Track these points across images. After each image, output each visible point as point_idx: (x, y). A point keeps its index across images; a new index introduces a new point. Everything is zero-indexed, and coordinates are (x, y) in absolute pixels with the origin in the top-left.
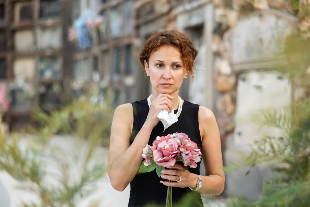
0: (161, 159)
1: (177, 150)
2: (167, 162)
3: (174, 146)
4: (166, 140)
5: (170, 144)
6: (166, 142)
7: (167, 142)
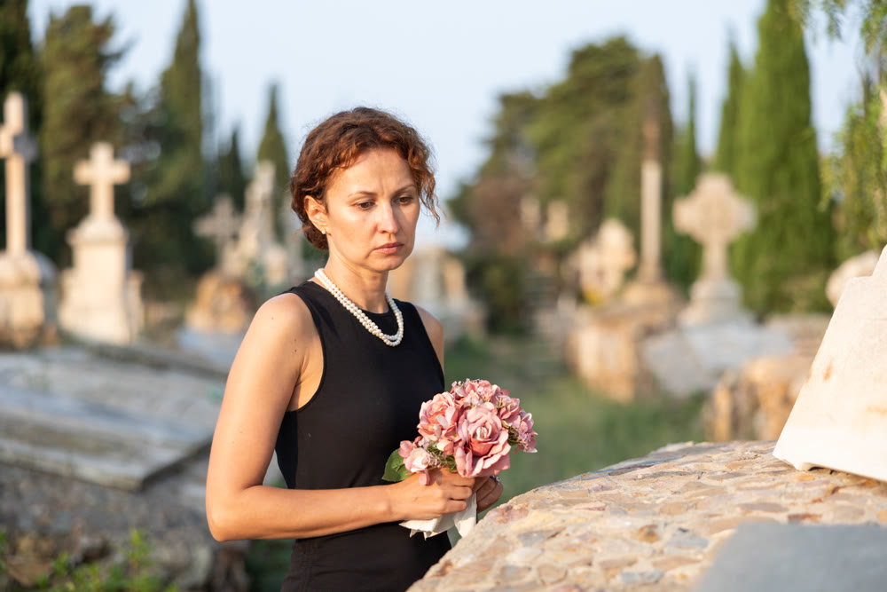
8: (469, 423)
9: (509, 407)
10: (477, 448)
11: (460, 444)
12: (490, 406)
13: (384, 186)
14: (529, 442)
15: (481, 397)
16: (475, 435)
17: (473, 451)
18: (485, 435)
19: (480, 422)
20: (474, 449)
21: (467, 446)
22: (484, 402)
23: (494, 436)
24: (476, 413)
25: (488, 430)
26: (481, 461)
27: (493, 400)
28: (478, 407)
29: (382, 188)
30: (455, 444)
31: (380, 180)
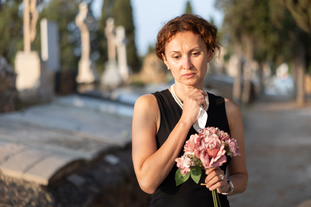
8: (205, 143)
9: (224, 135)
10: (211, 153)
11: (203, 152)
12: (215, 135)
13: (183, 49)
14: (235, 151)
15: (210, 132)
16: (208, 147)
17: (208, 155)
18: (213, 147)
19: (210, 142)
20: (209, 154)
21: (206, 153)
22: (212, 134)
23: (218, 147)
24: (208, 138)
25: (214, 145)
26: (213, 159)
27: (216, 133)
28: (209, 136)
29: (182, 49)
30: (199, 152)
31: (182, 46)
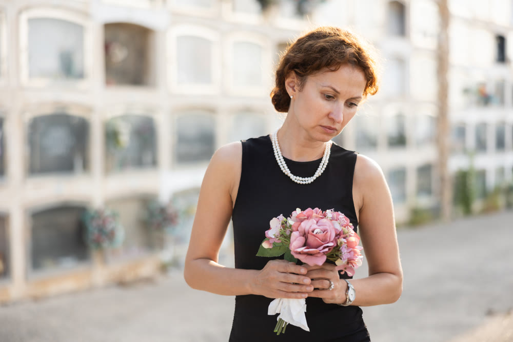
0: (303, 249)
1: (332, 242)
2: (310, 257)
3: (329, 233)
4: (317, 219)
5: (322, 228)
6: (315, 222)
7: (317, 222)
